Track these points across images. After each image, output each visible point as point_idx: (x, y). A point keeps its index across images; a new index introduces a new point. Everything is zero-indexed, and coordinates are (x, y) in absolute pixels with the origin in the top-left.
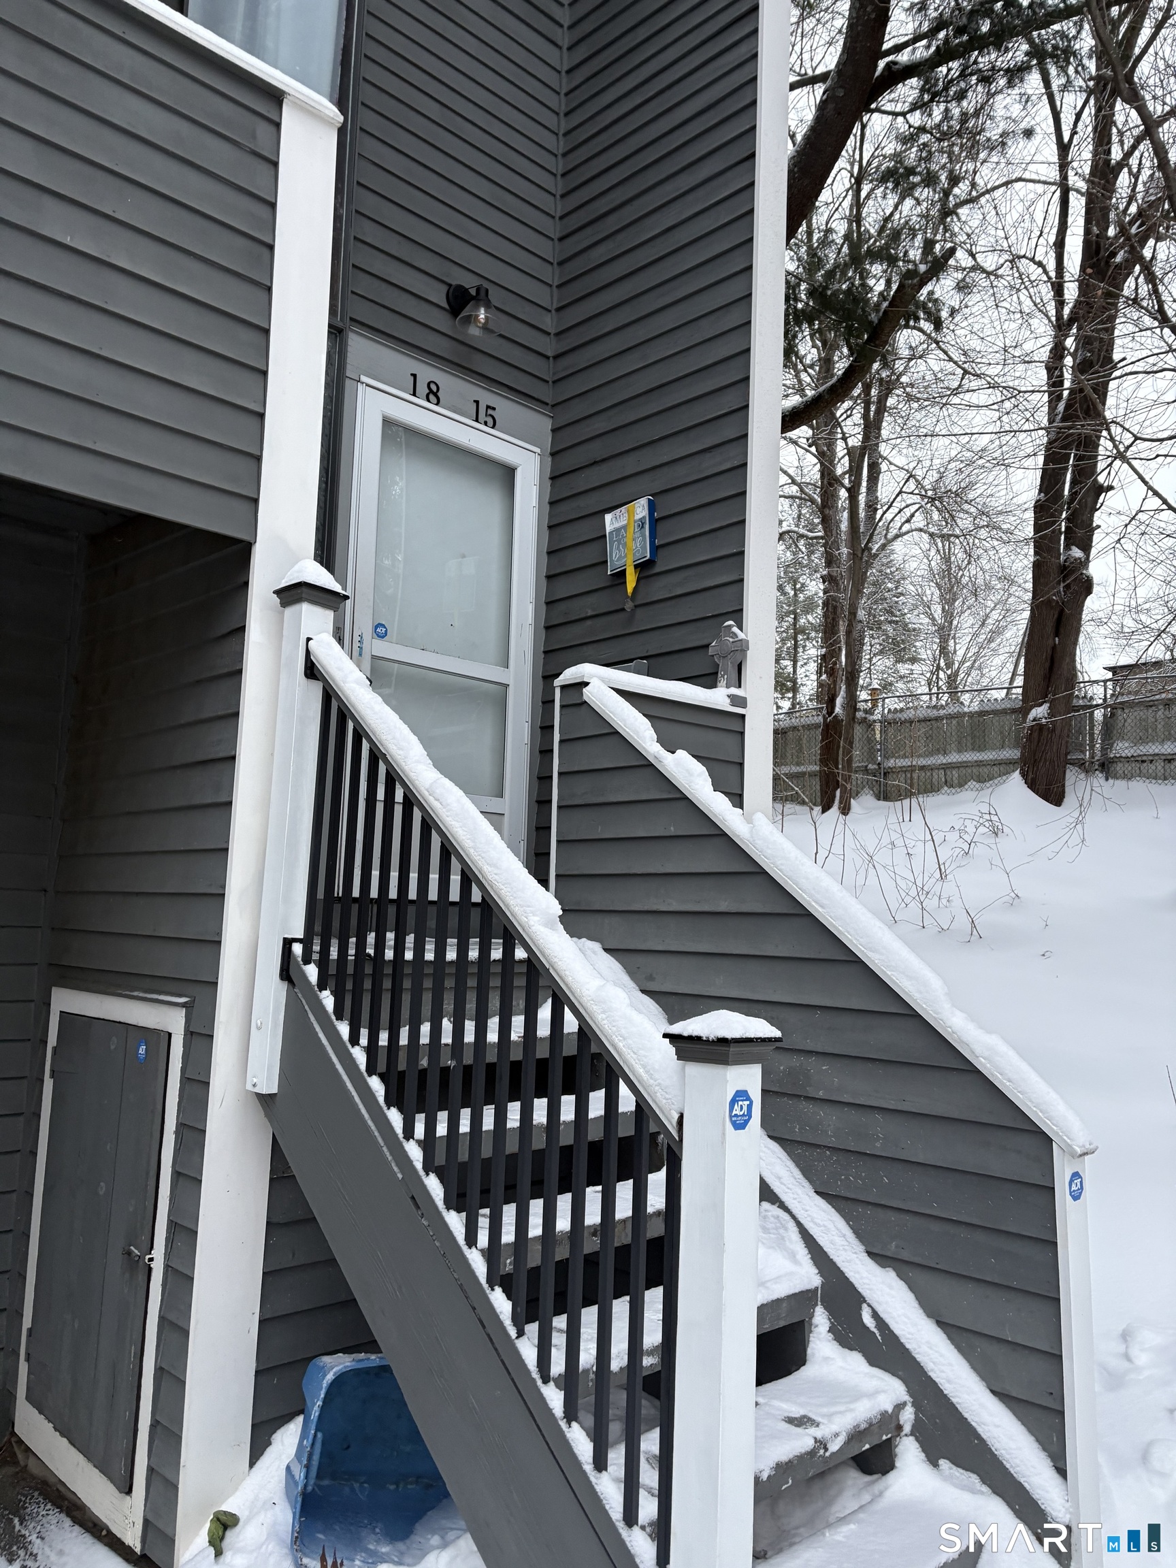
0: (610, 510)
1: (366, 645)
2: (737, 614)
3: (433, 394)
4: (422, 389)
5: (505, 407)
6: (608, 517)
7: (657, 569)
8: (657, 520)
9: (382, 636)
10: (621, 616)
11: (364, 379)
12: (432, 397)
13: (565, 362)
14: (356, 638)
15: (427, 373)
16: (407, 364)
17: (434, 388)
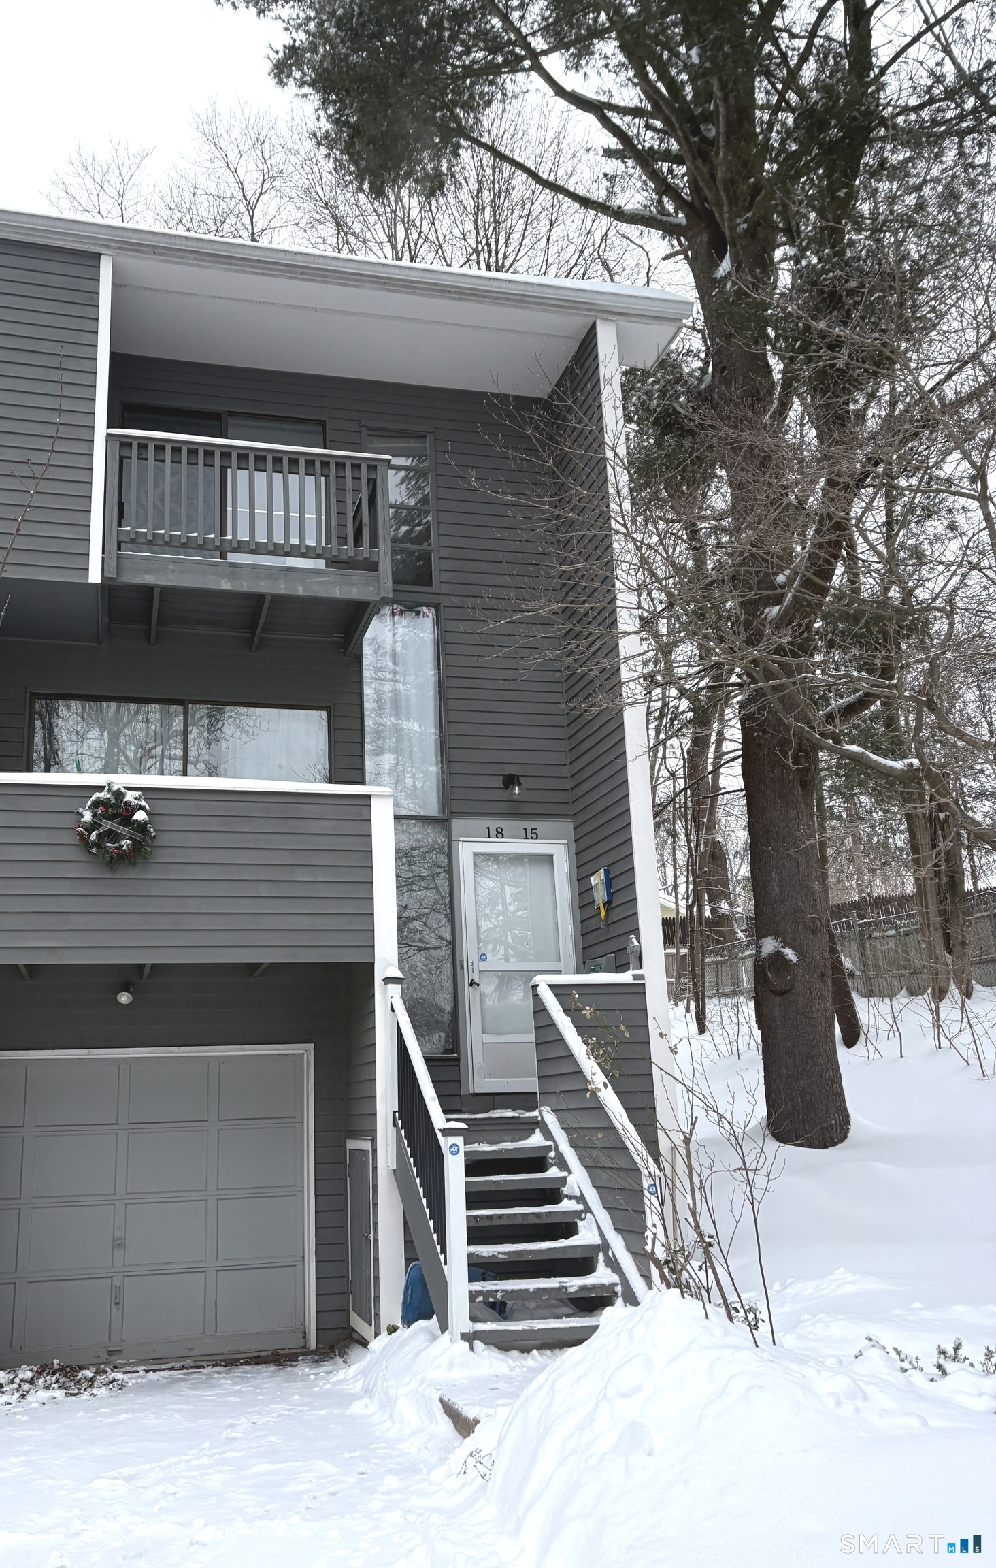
0: (592, 874)
1: (475, 967)
2: (636, 931)
3: (500, 833)
4: (493, 832)
5: (541, 825)
6: (592, 878)
7: (613, 905)
8: (611, 879)
9: (484, 960)
10: (600, 931)
11: (461, 839)
12: (499, 835)
13: (576, 791)
14: (470, 964)
15: (494, 824)
16: (483, 824)
17: (499, 830)
